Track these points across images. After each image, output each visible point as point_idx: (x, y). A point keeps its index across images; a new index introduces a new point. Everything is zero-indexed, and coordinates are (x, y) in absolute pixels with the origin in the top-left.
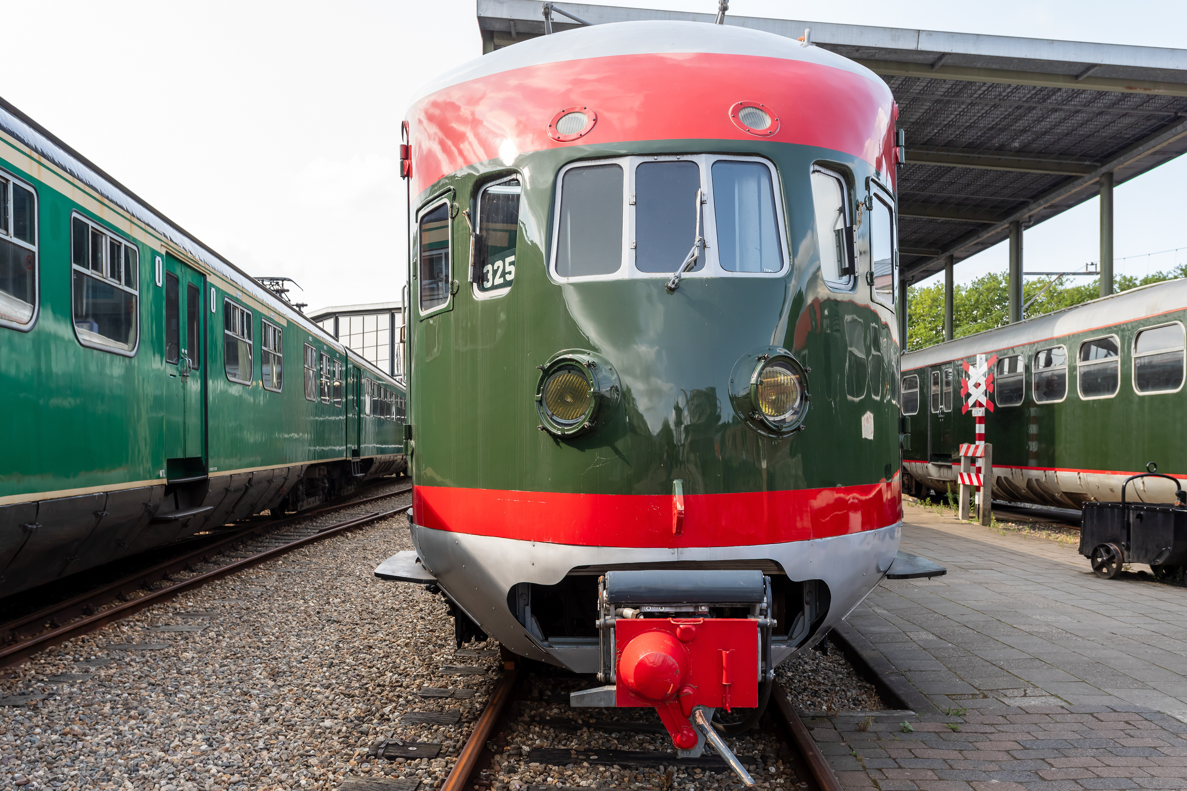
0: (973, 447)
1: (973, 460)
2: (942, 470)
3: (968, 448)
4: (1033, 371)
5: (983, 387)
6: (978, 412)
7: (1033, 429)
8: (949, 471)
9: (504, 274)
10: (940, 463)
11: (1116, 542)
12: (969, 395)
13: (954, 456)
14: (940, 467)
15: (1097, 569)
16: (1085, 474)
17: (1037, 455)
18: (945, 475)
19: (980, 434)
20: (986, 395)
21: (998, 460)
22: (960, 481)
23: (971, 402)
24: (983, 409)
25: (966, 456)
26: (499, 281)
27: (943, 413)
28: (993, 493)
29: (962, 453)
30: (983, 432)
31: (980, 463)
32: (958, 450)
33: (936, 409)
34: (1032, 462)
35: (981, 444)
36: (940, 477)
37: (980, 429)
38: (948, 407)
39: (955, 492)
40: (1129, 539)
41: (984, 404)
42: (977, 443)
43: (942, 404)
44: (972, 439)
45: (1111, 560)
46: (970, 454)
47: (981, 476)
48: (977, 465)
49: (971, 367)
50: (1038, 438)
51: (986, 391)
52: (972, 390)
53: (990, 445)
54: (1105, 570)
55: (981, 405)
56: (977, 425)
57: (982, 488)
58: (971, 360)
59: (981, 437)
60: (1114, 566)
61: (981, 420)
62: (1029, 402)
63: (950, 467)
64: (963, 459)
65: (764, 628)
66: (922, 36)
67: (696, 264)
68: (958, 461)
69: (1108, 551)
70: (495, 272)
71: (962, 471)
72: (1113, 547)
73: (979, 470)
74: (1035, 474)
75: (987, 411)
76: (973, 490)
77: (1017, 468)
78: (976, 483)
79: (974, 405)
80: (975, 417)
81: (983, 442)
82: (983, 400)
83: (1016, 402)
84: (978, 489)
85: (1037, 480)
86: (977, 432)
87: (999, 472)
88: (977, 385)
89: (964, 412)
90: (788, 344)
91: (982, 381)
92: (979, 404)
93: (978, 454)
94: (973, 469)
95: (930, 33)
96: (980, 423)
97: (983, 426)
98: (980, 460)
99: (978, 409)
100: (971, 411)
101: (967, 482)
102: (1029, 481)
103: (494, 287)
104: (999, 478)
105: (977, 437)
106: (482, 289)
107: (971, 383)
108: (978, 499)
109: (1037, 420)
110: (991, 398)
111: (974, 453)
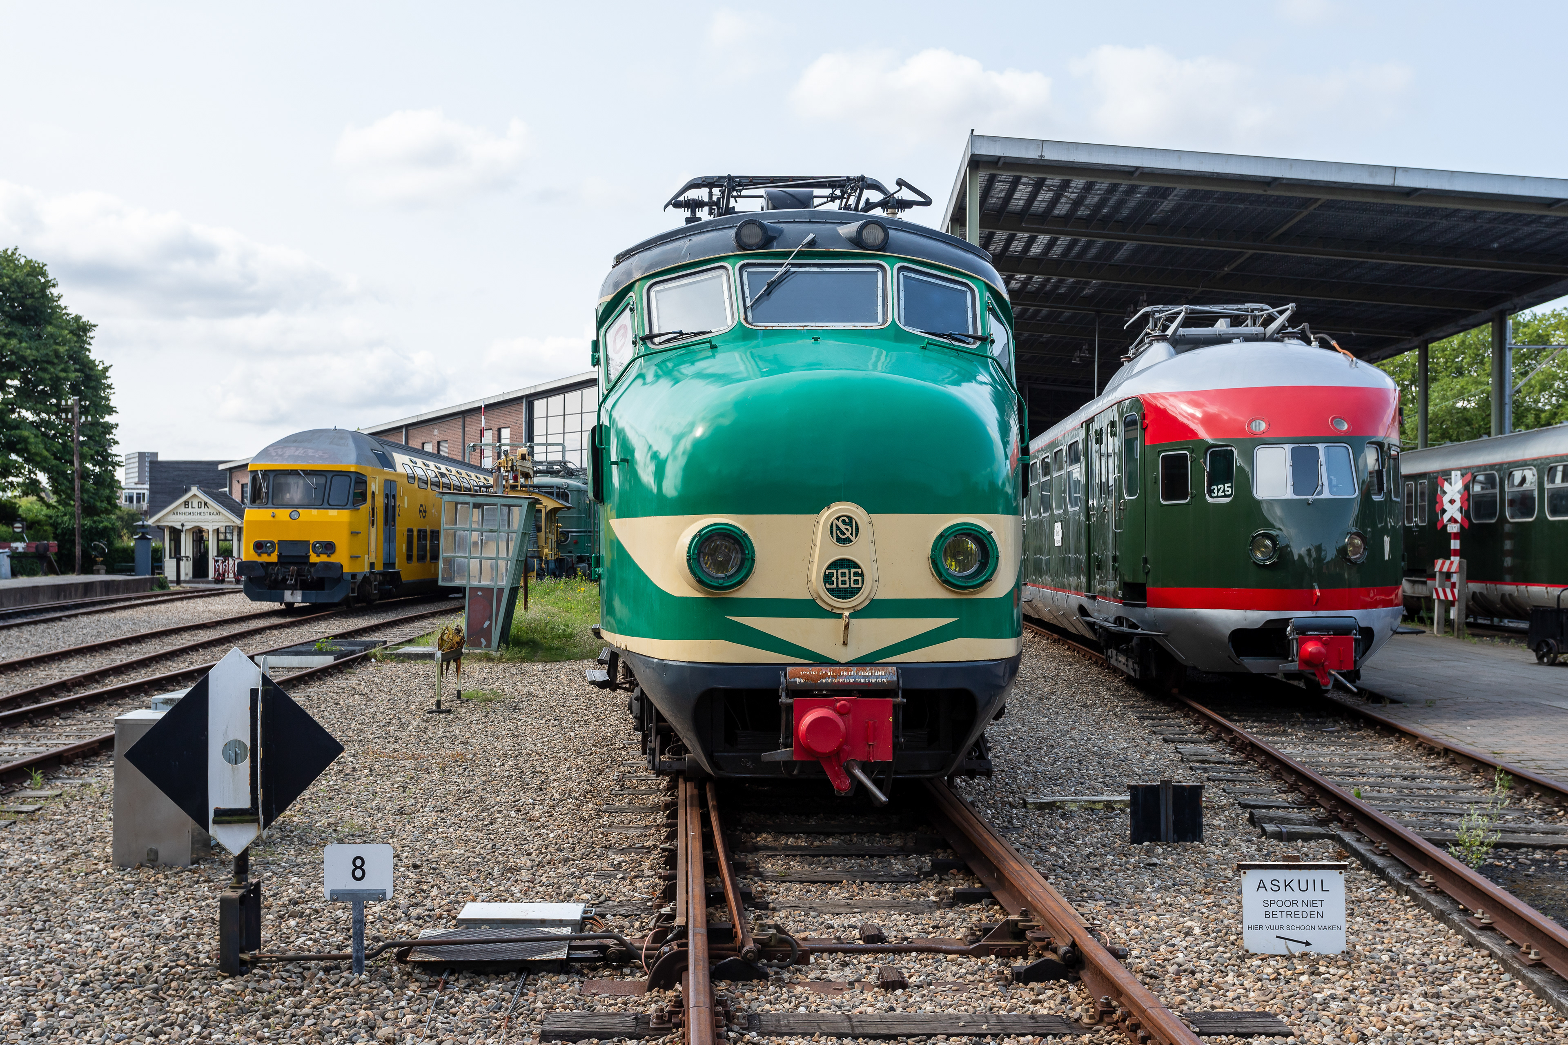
0: (1448, 562)
1: (1448, 575)
2: (1416, 586)
3: (1443, 563)
4: (1506, 490)
5: (1458, 504)
6: (1453, 528)
7: (1508, 545)
8: (1424, 587)
9: (1224, 491)
10: (1413, 579)
11: (1554, 638)
12: (1444, 511)
13: (1429, 572)
14: (1414, 582)
15: (1540, 658)
16: (1552, 589)
17: (1510, 570)
18: (1420, 591)
19: (1455, 550)
20: (1461, 512)
21: (1472, 574)
22: (1435, 596)
23: (1446, 517)
24: (1458, 525)
25: (1440, 571)
26: (1220, 494)
27: (1417, 526)
28: (1467, 607)
29: (1437, 569)
30: (1458, 547)
31: (1455, 578)
32: (1433, 566)
33: (1410, 521)
34: (1508, 578)
35: (1456, 560)
36: (1414, 593)
37: (1455, 544)
38: (1423, 521)
39: (1431, 609)
40: (1562, 635)
41: (1459, 520)
42: (1452, 558)
43: (1416, 517)
44: (1447, 554)
45: (1550, 651)
46: (1445, 569)
47: (1456, 591)
48: (1453, 580)
49: (1446, 484)
50: (1511, 553)
51: (1461, 508)
52: (1447, 506)
53: (1465, 561)
54: (1545, 660)
55: (1456, 521)
56: (1452, 541)
57: (1456, 604)
58: (1446, 475)
59: (1456, 553)
60: (1552, 655)
61: (1456, 536)
62: (1503, 519)
63: (1425, 583)
64: (1438, 574)
65: (1356, 640)
66: (1399, 172)
67: (1321, 492)
68: (1433, 577)
69: (1548, 644)
70: (1218, 490)
71: (1437, 586)
72: (1551, 641)
73: (1453, 585)
74: (1509, 588)
75: (1462, 527)
76: (1447, 605)
77: (1492, 583)
78: (1450, 598)
79: (1450, 520)
80: (1450, 533)
81: (1458, 558)
82: (1458, 517)
83: (1491, 519)
84: (1452, 603)
85: (1510, 595)
86: (1452, 547)
87: (1474, 587)
88: (1452, 502)
89: (1439, 527)
90: (1356, 524)
91: (1457, 498)
92: (1453, 520)
93: (1453, 569)
94: (1448, 584)
95: (1406, 170)
96: (1455, 539)
97: (1458, 542)
98: (1455, 576)
99: (1453, 525)
100: (1446, 526)
101: (1442, 597)
102: (1503, 595)
103: (1218, 497)
104: (1474, 593)
105: (1452, 552)
106: (1211, 497)
107: (1446, 499)
108: (1453, 614)
109: (1510, 536)
110: (1466, 515)
111: (1449, 568)
